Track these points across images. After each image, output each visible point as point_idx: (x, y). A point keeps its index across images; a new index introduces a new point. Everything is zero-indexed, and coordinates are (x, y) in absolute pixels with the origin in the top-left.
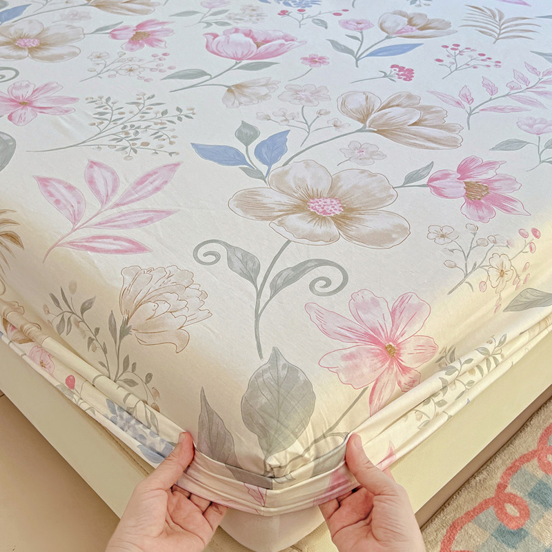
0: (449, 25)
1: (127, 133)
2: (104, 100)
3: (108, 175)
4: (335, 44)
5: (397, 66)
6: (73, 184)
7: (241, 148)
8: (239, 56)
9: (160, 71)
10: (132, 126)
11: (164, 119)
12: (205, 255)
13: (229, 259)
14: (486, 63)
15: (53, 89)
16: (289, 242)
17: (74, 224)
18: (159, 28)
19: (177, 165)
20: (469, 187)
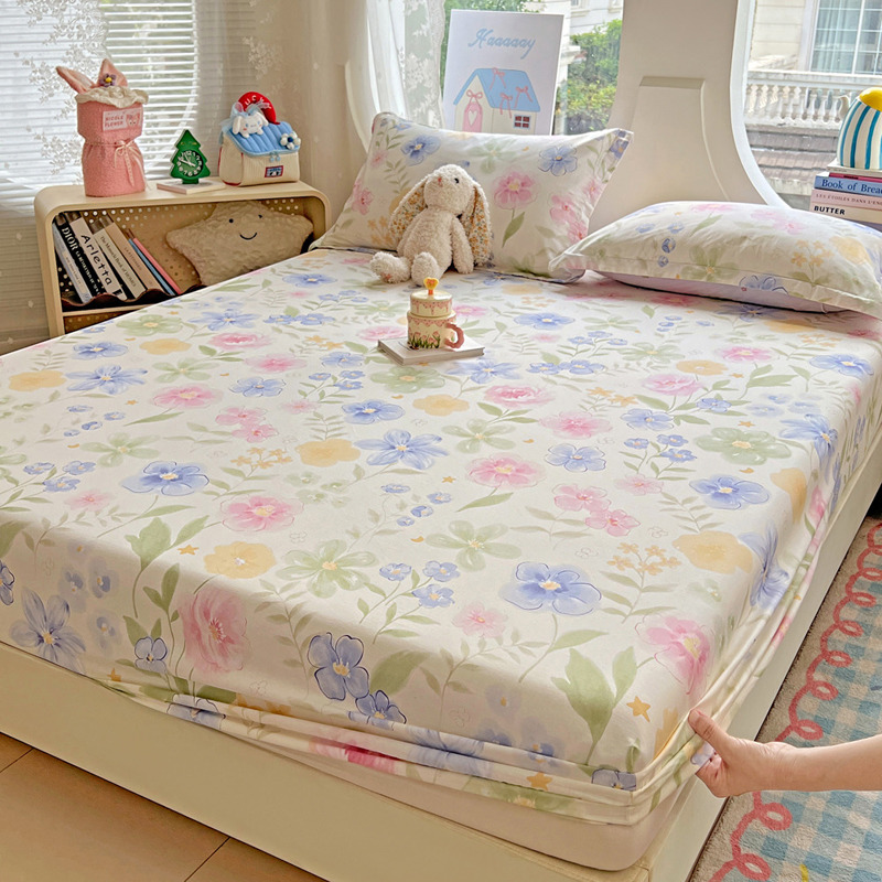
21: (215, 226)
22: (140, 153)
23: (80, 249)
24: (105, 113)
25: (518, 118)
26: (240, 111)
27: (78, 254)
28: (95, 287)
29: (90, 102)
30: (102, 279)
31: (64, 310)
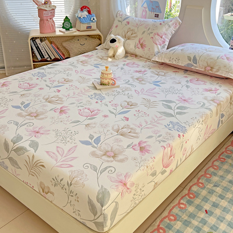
0: (137, 104)
1: (64, 139)
2: (56, 130)
3: (61, 150)
4: (110, 111)
5: (125, 117)
6: (54, 152)
7: (90, 141)
8: (87, 116)
9: (69, 121)
10: (65, 137)
11: (72, 134)
12: (85, 167)
13: (91, 167)
14: (145, 115)
15: (43, 128)
16: (103, 162)
17: (57, 162)
18: (66, 108)
19: (76, 146)
20: (141, 148)
21: (74, 41)
22: (54, 22)
23: (38, 47)
24: (44, 12)
25: (156, 15)
26: (81, 11)
27: (38, 48)
28: (42, 56)
29: (40, 9)
30: (44, 54)
31: (33, 62)
